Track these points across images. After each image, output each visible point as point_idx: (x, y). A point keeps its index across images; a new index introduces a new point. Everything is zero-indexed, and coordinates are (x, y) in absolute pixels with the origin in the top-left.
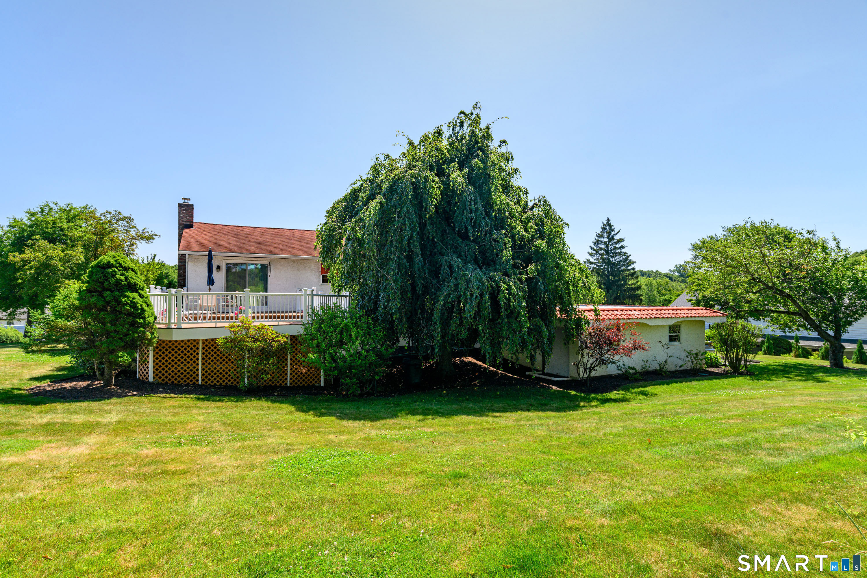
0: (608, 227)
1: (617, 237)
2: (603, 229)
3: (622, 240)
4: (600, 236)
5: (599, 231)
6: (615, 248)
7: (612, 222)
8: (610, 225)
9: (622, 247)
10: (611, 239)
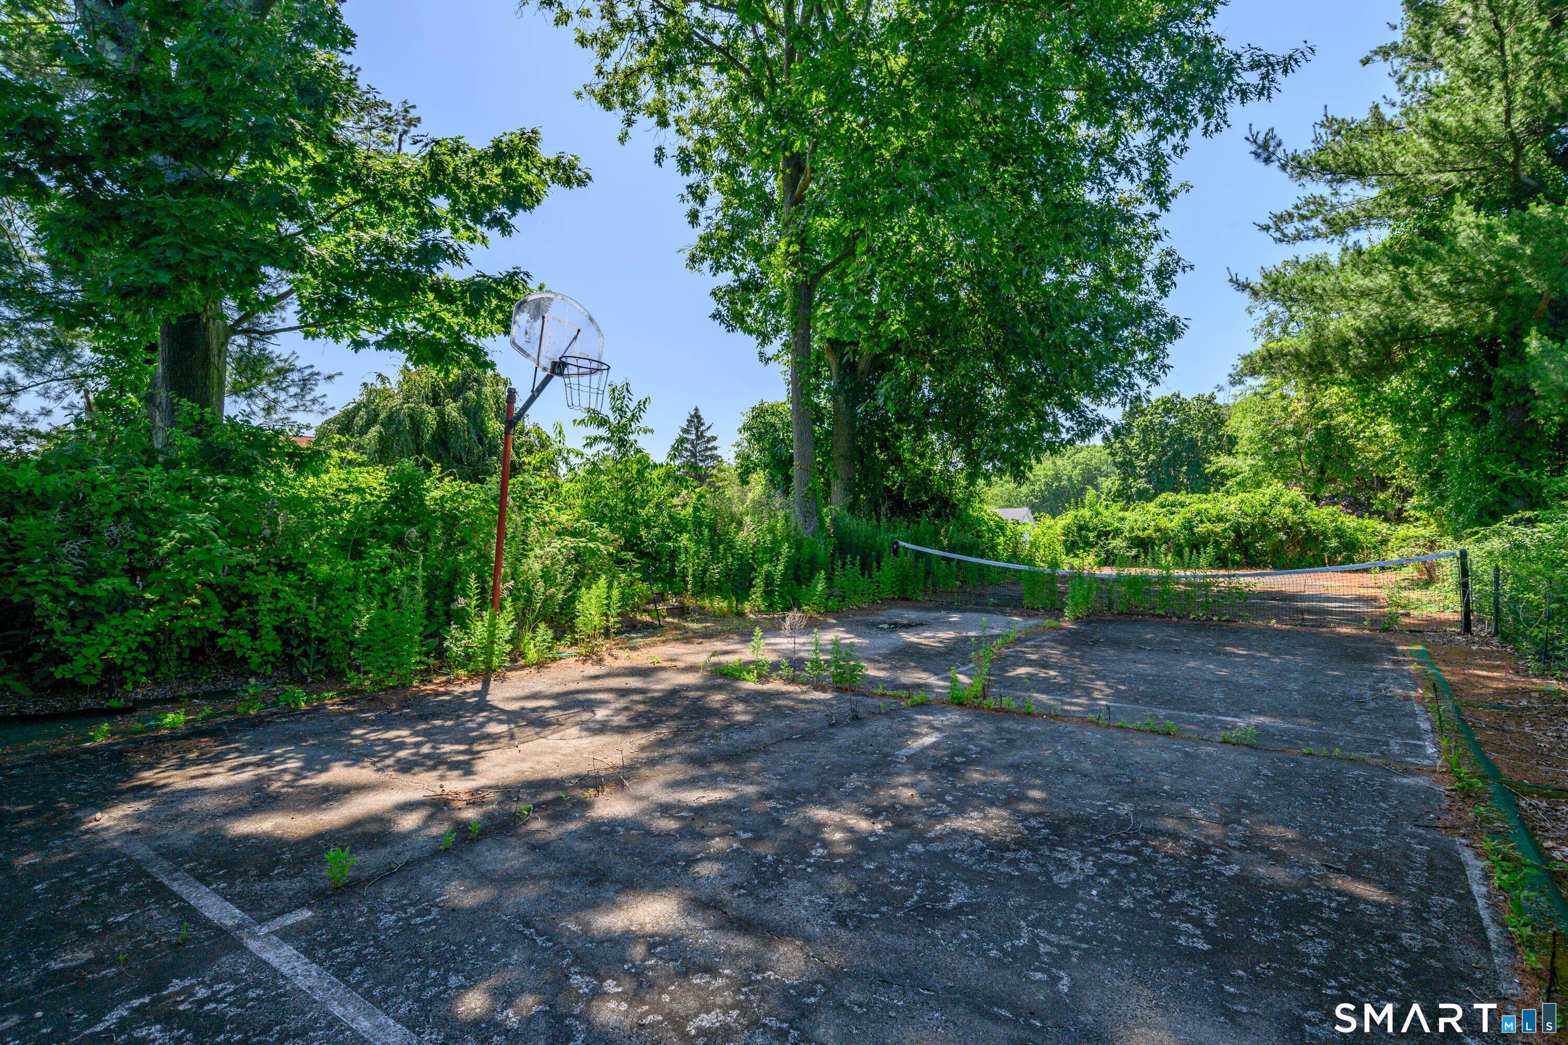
0: (696, 420)
1: (708, 434)
2: (690, 421)
3: (714, 439)
4: (685, 431)
5: (684, 425)
6: (707, 449)
7: (701, 413)
8: (698, 417)
9: (715, 448)
10: (700, 436)
